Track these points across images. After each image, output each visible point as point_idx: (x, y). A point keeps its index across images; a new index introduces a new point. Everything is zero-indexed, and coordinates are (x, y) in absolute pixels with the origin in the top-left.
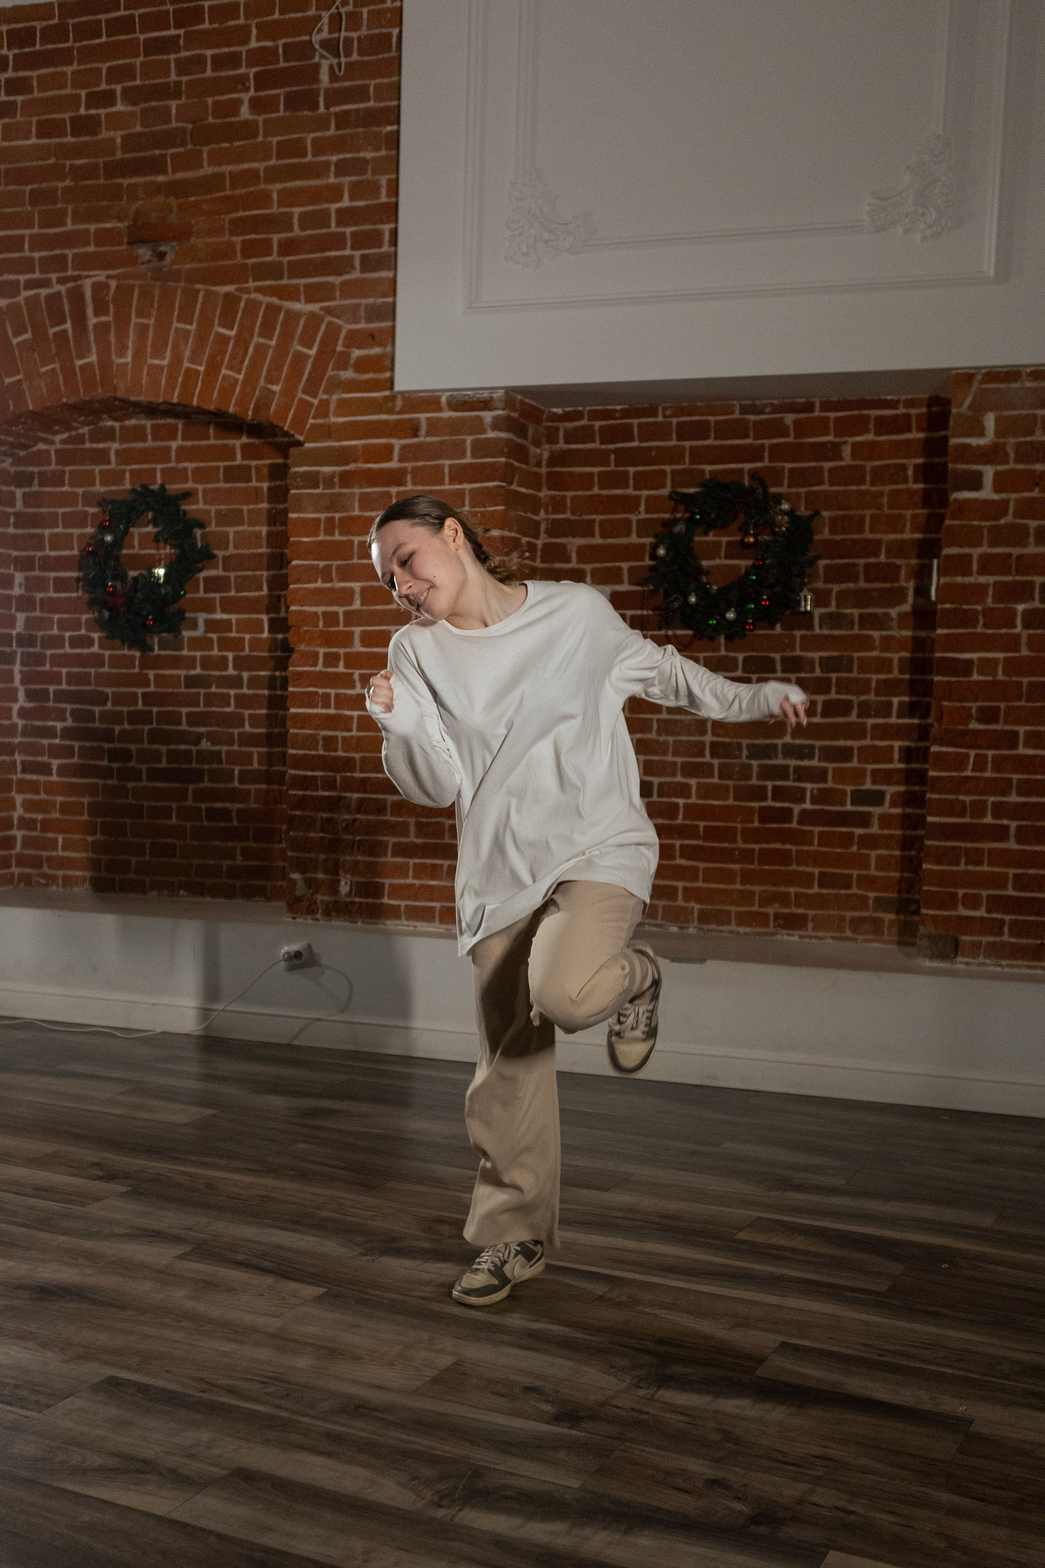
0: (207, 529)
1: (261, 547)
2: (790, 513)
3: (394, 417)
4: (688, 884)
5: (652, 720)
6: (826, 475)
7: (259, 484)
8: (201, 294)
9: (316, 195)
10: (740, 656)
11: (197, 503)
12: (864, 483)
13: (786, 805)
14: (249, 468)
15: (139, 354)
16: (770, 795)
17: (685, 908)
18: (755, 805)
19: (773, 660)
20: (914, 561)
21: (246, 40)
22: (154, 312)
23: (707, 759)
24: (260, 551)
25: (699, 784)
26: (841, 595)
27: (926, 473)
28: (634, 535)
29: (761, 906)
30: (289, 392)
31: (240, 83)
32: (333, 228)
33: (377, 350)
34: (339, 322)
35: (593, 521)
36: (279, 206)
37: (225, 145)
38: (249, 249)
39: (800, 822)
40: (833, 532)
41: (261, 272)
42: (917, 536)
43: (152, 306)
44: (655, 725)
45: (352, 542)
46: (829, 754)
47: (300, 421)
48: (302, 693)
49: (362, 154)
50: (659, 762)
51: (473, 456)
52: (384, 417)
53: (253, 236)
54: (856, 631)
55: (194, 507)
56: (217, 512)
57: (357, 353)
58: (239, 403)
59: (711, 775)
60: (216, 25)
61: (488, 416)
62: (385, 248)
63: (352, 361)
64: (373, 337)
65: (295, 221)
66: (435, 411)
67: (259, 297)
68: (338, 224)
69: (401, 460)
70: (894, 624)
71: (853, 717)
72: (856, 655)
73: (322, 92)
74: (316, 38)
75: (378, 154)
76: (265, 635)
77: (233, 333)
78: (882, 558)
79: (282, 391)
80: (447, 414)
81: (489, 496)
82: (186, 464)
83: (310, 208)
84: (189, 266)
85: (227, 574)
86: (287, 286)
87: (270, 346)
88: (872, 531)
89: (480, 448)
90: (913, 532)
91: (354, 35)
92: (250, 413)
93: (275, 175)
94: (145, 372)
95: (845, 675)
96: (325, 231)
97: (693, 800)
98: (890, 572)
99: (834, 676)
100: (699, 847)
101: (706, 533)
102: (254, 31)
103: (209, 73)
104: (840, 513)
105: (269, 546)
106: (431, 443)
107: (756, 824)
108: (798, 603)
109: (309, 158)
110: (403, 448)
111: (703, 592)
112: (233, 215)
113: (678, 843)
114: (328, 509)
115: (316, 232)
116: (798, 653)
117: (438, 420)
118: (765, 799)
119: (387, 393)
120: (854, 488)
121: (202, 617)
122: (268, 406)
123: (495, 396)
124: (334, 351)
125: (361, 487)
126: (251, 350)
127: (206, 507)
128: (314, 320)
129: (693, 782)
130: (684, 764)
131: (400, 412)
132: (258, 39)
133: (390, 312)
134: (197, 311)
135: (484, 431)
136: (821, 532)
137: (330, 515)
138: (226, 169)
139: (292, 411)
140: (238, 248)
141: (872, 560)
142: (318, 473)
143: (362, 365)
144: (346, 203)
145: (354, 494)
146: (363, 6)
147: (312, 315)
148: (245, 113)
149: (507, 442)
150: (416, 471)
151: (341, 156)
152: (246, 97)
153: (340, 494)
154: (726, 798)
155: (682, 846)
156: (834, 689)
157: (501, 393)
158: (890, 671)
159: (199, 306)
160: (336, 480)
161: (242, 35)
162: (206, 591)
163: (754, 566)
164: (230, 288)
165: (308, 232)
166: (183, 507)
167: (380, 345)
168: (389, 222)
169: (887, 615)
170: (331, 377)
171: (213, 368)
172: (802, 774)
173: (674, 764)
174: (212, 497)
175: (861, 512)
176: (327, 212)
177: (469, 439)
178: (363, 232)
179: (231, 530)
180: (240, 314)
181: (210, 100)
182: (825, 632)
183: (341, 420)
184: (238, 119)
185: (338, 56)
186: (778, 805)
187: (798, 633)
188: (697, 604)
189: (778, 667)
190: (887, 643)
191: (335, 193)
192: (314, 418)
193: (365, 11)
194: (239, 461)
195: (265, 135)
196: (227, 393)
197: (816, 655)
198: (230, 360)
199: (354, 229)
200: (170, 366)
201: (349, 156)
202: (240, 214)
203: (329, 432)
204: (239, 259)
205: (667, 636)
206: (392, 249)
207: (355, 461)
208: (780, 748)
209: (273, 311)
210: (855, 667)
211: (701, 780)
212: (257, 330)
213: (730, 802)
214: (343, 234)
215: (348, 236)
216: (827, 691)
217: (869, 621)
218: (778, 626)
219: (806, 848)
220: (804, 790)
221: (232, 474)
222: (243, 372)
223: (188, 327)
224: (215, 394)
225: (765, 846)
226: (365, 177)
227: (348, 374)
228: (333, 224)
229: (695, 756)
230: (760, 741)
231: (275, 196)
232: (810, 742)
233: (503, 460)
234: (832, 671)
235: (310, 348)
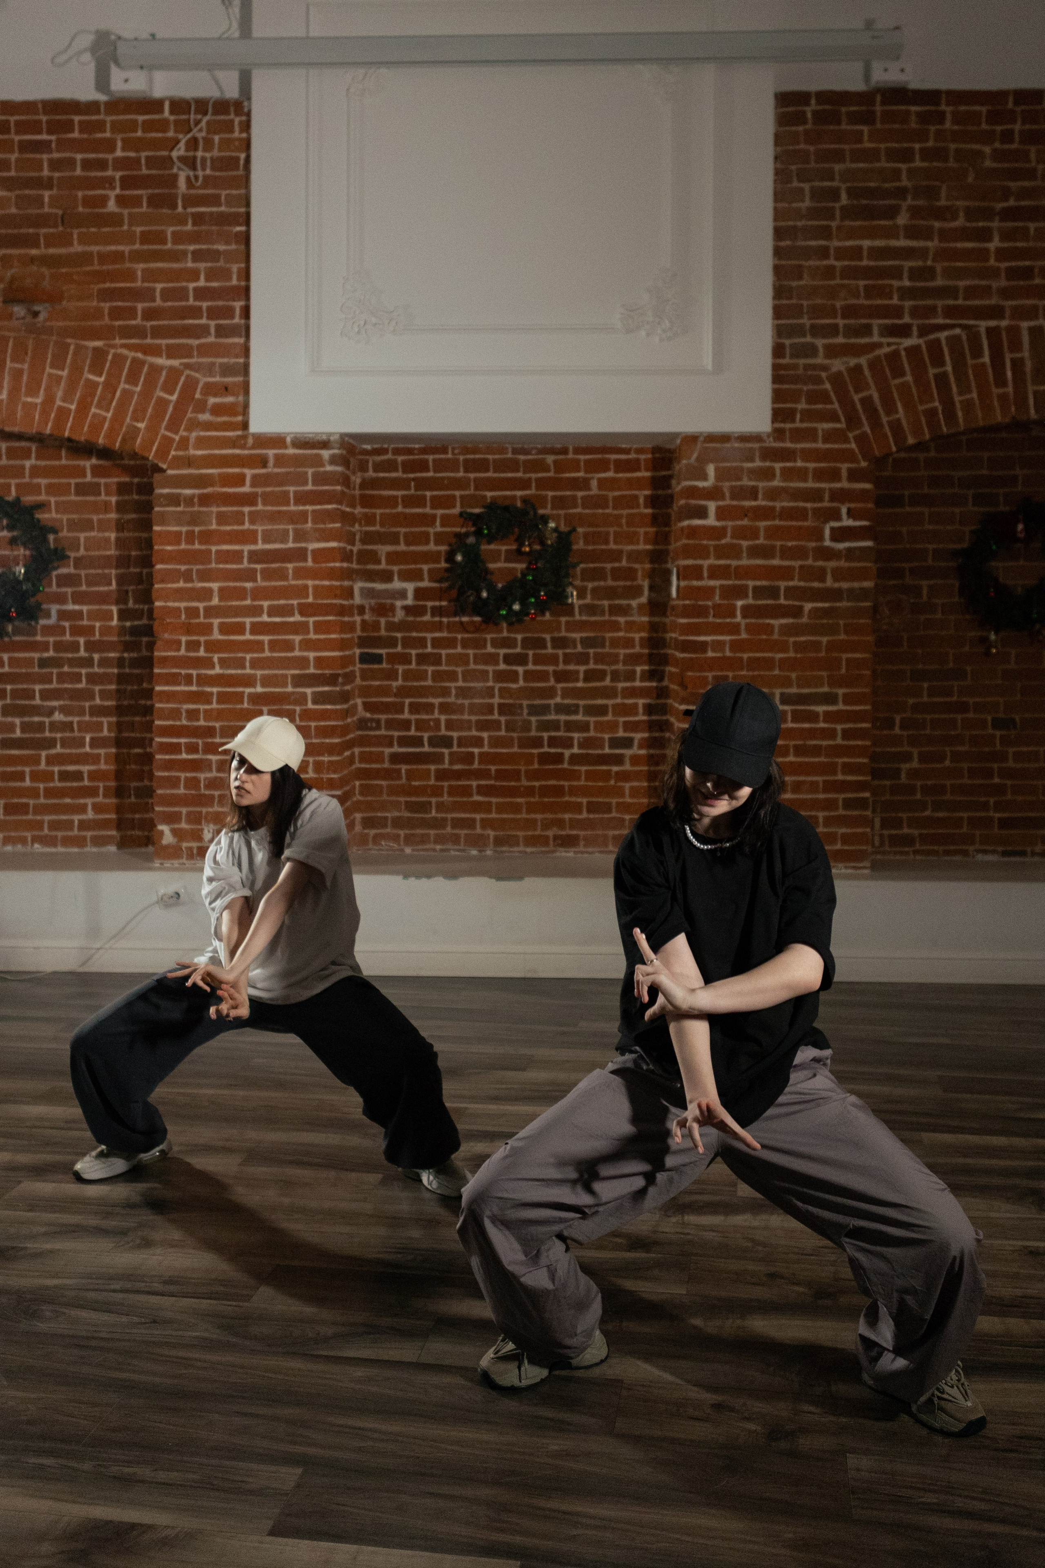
0: (60, 535)
1: (110, 549)
2: (556, 530)
3: (246, 452)
4: (484, 816)
5: (450, 688)
6: (579, 501)
7: (108, 498)
8: (72, 347)
9: (178, 275)
10: (519, 637)
11: (50, 511)
12: (607, 507)
13: (559, 750)
14: (98, 485)
15: (14, 392)
16: (546, 743)
17: (483, 835)
18: (535, 751)
19: (544, 640)
20: (648, 566)
21: (113, 150)
22: (28, 359)
23: (496, 716)
24: (108, 553)
25: (490, 737)
26: (594, 590)
27: (652, 501)
28: (432, 543)
29: (542, 830)
30: (153, 429)
31: (109, 183)
32: (191, 302)
33: (230, 399)
34: (197, 375)
35: (398, 533)
36: (143, 281)
37: (93, 230)
38: (116, 313)
39: (570, 763)
40: (586, 542)
41: (128, 332)
42: (649, 547)
43: (26, 354)
44: (454, 691)
45: (210, 551)
46: (591, 710)
47: (163, 452)
48: (166, 674)
49: (215, 247)
50: (457, 720)
51: (313, 485)
52: (237, 451)
53: (120, 304)
54: (607, 617)
55: (47, 516)
56: (68, 520)
57: (212, 400)
58: (107, 437)
59: (499, 729)
60: (85, 136)
61: (326, 454)
62: (237, 320)
63: (209, 407)
64: (226, 389)
65: (158, 294)
66: (280, 448)
67: (125, 352)
68: (195, 299)
69: (253, 485)
70: (635, 611)
71: (607, 682)
72: (608, 635)
73: (180, 197)
74: (175, 154)
75: (229, 248)
76: (115, 622)
77: (102, 379)
78: (624, 563)
79: (147, 428)
80: (291, 451)
81: (329, 516)
82: (39, 480)
83: (171, 285)
84: (61, 324)
85: (78, 572)
86: (149, 345)
87: (134, 392)
88: (615, 542)
89: (320, 479)
90: (645, 543)
91: (208, 155)
92: (118, 444)
93: (137, 256)
94: (20, 407)
95: (599, 650)
96: (184, 303)
97: (486, 749)
98: (630, 574)
99: (591, 651)
100: (492, 786)
101: (489, 543)
102: (119, 144)
103: (78, 172)
104: (591, 529)
105: (116, 549)
106: (278, 474)
107: (536, 766)
108: (567, 597)
109: (169, 246)
110: (254, 477)
111: (491, 588)
112: (102, 286)
113: (474, 784)
114: (189, 524)
115: (176, 304)
116: (563, 634)
117: (283, 456)
118: (542, 746)
119: (239, 433)
120: (600, 511)
121: (54, 608)
122: (134, 439)
123: (332, 438)
124: (193, 398)
125: (218, 506)
126: (118, 394)
127: (59, 516)
128: (174, 373)
129: (485, 735)
130: (478, 722)
131: (253, 447)
132: (124, 149)
133: (245, 369)
134: (68, 361)
135: (323, 466)
136: (577, 543)
137: (190, 528)
138: (95, 249)
139: (156, 444)
140: (106, 311)
141: (617, 565)
142: (180, 494)
143: (217, 410)
144: (202, 283)
145: (212, 512)
146: (215, 133)
147: (171, 369)
148: (112, 206)
149: (342, 473)
150: (265, 496)
151: (197, 247)
152: (112, 194)
153: (199, 512)
154: (512, 746)
155: (478, 786)
156: (592, 661)
157: (337, 437)
158: (633, 647)
159: (70, 357)
160: (196, 500)
161: (110, 146)
162: (58, 585)
163: (528, 568)
164: (98, 344)
165: (169, 304)
166: (37, 516)
167: (233, 395)
168: (239, 300)
169: (629, 606)
170: (190, 419)
171: (84, 407)
172: (570, 726)
173: (470, 721)
174: (62, 507)
175: (606, 529)
176: (186, 289)
177: (310, 471)
178: (218, 307)
179: (82, 536)
180: (108, 365)
181: (80, 194)
182: (584, 618)
183: (200, 452)
184: (104, 210)
185: (194, 168)
186: (553, 750)
187: (563, 619)
188: (488, 598)
189: (549, 644)
190: (630, 626)
191: (194, 275)
192: (176, 450)
193: (217, 138)
194: (89, 478)
195: (131, 225)
196: (96, 427)
197: (577, 636)
198: (99, 401)
199: (210, 303)
200: (43, 403)
201: (204, 247)
202: (108, 285)
203: (189, 462)
204: (107, 320)
205: (461, 623)
206: (243, 321)
207: (212, 485)
208: (553, 706)
209: (137, 365)
210: (607, 644)
211: (492, 734)
212: (123, 379)
213: (515, 749)
214: (200, 308)
215: (204, 308)
216: (587, 662)
217: (616, 610)
218: (548, 614)
219: (575, 783)
220: (572, 739)
221: (81, 489)
222: (111, 411)
223: (60, 373)
224: (86, 429)
225: (544, 783)
226: (218, 264)
227: (205, 417)
228: (191, 299)
229: (485, 714)
230: (537, 702)
231: (139, 273)
232: (575, 702)
233: (339, 488)
234: (591, 647)
235: (172, 394)
